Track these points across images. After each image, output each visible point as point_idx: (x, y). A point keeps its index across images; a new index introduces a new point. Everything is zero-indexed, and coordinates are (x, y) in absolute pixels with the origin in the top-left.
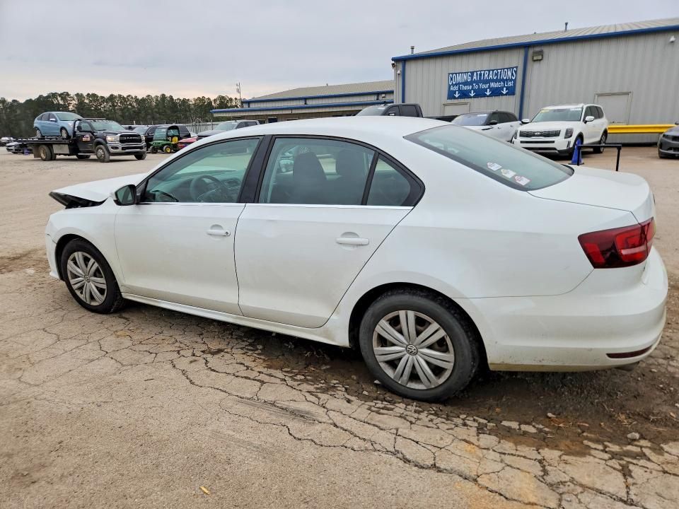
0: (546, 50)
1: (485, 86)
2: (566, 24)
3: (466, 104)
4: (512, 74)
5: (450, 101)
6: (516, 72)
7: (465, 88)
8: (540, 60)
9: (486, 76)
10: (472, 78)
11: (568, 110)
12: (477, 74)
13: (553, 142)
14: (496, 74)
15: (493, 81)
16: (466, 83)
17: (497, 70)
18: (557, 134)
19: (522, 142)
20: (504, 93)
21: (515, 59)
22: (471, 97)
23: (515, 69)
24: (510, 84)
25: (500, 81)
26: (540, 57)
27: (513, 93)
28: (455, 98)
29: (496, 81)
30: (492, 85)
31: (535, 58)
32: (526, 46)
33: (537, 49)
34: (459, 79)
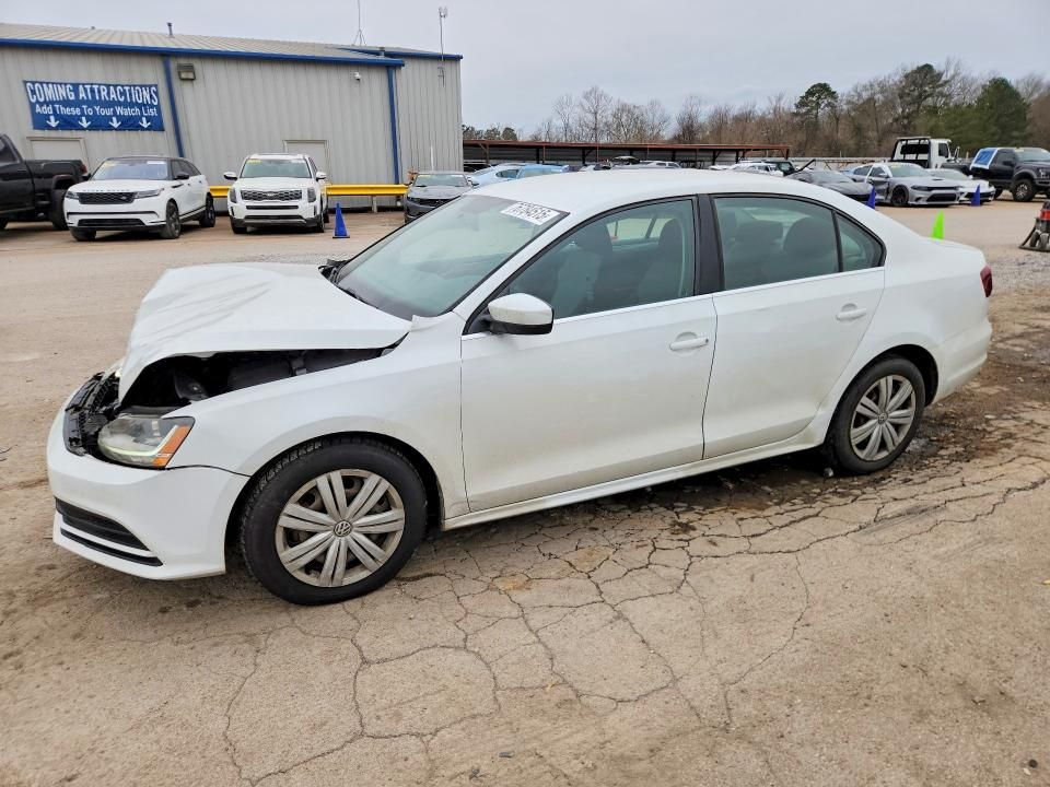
0: (197, 65)
1: (109, 112)
2: (170, 25)
3: (76, 140)
4: (151, 96)
5: (39, 133)
6: (156, 93)
7: (67, 111)
8: (192, 80)
9: (104, 94)
10: (77, 95)
11: (289, 161)
12: (85, 90)
13: (296, 207)
14: (123, 93)
15: (119, 104)
16: (66, 103)
17: (122, 86)
18: (298, 196)
19: (248, 207)
20: (145, 125)
21: (151, 73)
22: (83, 129)
23: (154, 88)
24: (152, 112)
25: (132, 105)
26: (191, 76)
27: (161, 129)
28: (49, 128)
29: (125, 104)
30: (119, 110)
31: (183, 76)
32: (164, 55)
33: (184, 62)
34: (49, 93)
